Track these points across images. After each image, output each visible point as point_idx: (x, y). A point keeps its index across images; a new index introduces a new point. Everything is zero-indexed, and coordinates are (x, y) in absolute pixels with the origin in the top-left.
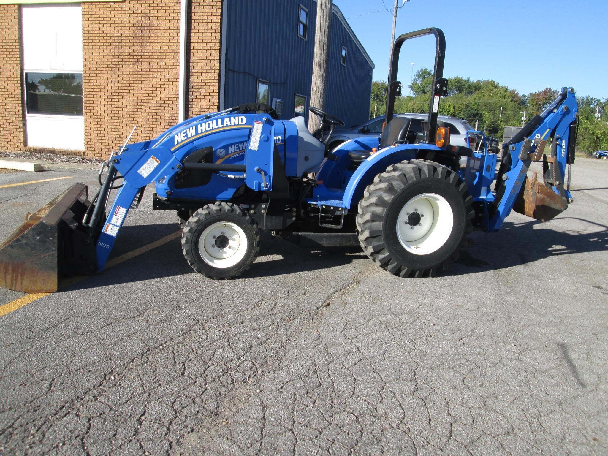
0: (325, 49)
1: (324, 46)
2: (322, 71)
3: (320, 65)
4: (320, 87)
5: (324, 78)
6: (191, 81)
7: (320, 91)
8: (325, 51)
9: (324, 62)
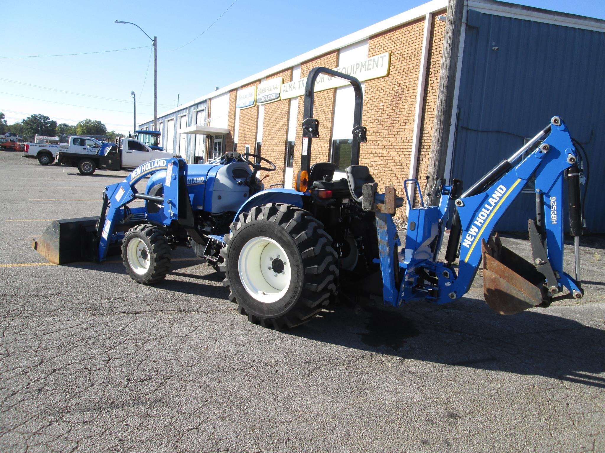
0: (443, 99)
1: (443, 97)
2: (439, 123)
3: (438, 117)
4: (437, 141)
5: (442, 131)
6: (423, 141)
7: (436, 144)
8: (444, 102)
9: (442, 114)
